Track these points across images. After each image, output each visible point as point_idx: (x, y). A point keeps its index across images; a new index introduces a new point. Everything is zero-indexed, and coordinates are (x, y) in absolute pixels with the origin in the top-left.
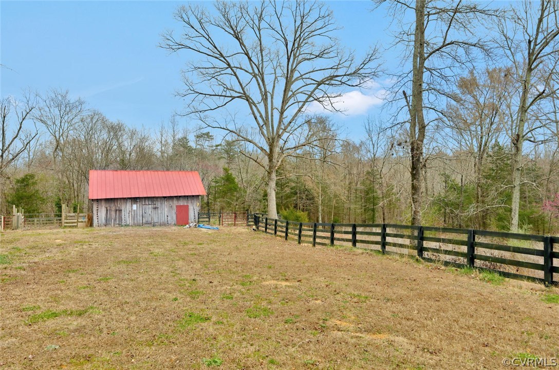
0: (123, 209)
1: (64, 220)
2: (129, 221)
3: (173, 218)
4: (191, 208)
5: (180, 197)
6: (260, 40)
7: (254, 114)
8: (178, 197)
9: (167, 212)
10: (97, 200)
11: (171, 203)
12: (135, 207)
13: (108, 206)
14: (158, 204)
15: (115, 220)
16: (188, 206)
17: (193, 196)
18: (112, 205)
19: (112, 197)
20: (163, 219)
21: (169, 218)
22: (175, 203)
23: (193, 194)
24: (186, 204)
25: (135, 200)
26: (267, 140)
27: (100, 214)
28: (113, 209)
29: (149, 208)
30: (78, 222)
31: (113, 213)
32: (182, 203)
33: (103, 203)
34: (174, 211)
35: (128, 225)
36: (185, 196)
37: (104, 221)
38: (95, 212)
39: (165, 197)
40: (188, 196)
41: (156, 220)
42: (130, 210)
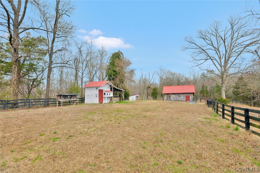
0: (171, 96)
1: (158, 99)
2: (172, 100)
3: (185, 99)
4: (190, 96)
5: (187, 93)
7: (214, 64)
8: (186, 93)
9: (183, 97)
10: (165, 94)
11: (184, 95)
12: (174, 96)
13: (167, 95)
14: (180, 95)
15: (169, 99)
16: (189, 96)
17: (191, 93)
18: (168, 95)
19: (168, 93)
20: (182, 99)
21: (184, 99)
22: (185, 95)
23: (191, 92)
24: (189, 95)
25: (174, 94)
26: (221, 72)
27: (165, 97)
28: (168, 96)
29: (178, 96)
30: (161, 99)
31: (168, 97)
32: (187, 95)
33: (166, 94)
34: (185, 97)
35: (172, 101)
36: (188, 93)
37: (166, 99)
38: (164, 97)
39: (182, 93)
40: (189, 93)
41: (180, 100)
42: (173, 96)
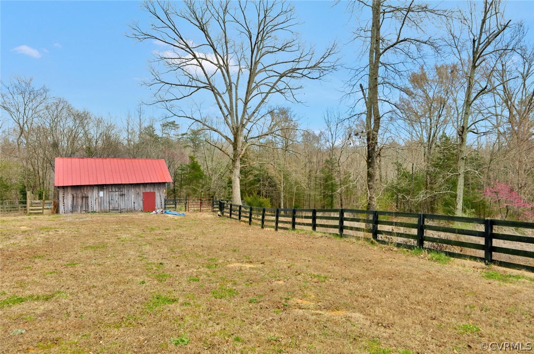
0: (90, 195)
1: (29, 207)
2: (96, 208)
3: (139, 204)
4: (157, 194)
5: (147, 184)
6: (225, 33)
7: (219, 104)
8: (145, 185)
9: (133, 199)
10: (64, 187)
11: (137, 190)
12: (101, 194)
13: (74, 193)
14: (125, 191)
15: (82, 207)
16: (154, 193)
17: (160, 183)
18: (79, 192)
19: (79, 184)
20: (130, 205)
21: (136, 205)
22: (142, 190)
23: (160, 181)
24: (152, 191)
25: (101, 187)
26: (232, 129)
27: (66, 201)
28: (80, 195)
29: (116, 195)
30: (43, 209)
31: (80, 200)
32: (148, 190)
33: (69, 190)
34: (141, 198)
35: (95, 212)
36: (151, 183)
37: (70, 208)
38: (61, 199)
39: (132, 184)
40: (154, 183)
41: (122, 206)
42: (95, 197)
